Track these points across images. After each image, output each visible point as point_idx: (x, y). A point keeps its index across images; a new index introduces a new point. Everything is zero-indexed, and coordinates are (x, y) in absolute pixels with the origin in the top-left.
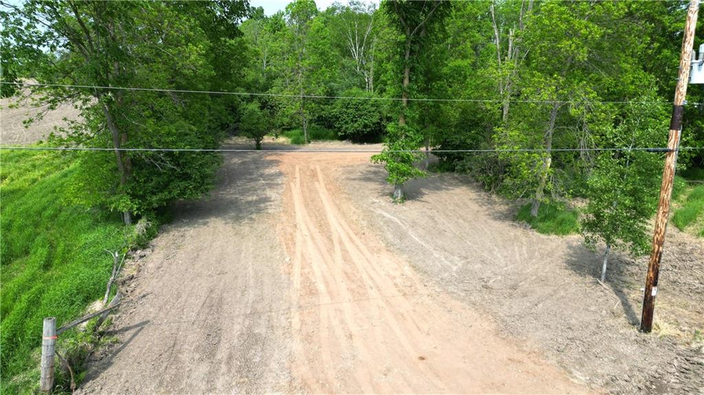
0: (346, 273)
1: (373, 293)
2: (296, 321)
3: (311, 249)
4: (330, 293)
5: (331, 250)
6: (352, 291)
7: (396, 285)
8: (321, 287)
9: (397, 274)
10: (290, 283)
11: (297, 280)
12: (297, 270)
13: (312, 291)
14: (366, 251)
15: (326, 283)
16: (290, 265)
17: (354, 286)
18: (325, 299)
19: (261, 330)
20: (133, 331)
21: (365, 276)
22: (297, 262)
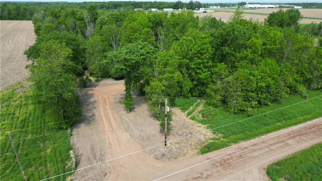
0: (117, 139)
1: (122, 143)
2: (109, 151)
3: (109, 133)
4: (114, 144)
5: (113, 133)
6: (118, 143)
7: (126, 141)
9: (127, 138)
11: (107, 141)
12: (107, 139)
13: (110, 144)
14: (120, 132)
15: (113, 142)
16: (105, 138)
18: (113, 146)
19: (103, 153)
20: (80, 156)
21: (121, 139)
22: (106, 137)
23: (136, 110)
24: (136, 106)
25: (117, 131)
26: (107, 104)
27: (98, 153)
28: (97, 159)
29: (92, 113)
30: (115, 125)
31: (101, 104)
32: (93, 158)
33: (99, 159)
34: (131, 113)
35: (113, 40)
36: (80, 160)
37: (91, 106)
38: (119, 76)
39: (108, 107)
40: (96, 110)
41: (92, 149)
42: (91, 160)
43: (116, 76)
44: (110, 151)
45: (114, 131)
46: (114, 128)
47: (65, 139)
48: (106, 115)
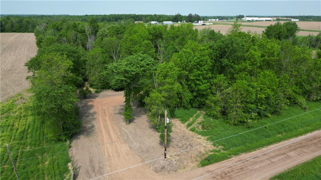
0: (116, 151)
1: (121, 155)
2: (107, 163)
3: (108, 145)
4: (113, 156)
5: (112, 144)
6: (117, 155)
7: (125, 153)
8: (111, 155)
9: (126, 150)
10: (105, 154)
11: (106, 153)
12: (106, 151)
13: (109, 156)
14: (120, 144)
15: (112, 154)
16: (104, 149)
17: (117, 154)
18: (112, 158)
19: (102, 166)
20: (79, 169)
21: (120, 151)
22: (106, 149)
23: (135, 121)
24: (135, 117)
25: (116, 143)
26: (106, 116)
27: (97, 166)
28: (96, 172)
29: (91, 124)
30: (114, 137)
31: (100, 116)
32: (92, 171)
33: (98, 171)
34: (130, 124)
35: (113, 52)
36: (78, 173)
37: (91, 117)
38: (119, 87)
39: (107, 118)
40: (95, 121)
41: (91, 161)
42: (90, 172)
43: (116, 87)
44: (109, 163)
45: (114, 143)
46: (113, 140)
47: (64, 151)
48: (106, 126)
